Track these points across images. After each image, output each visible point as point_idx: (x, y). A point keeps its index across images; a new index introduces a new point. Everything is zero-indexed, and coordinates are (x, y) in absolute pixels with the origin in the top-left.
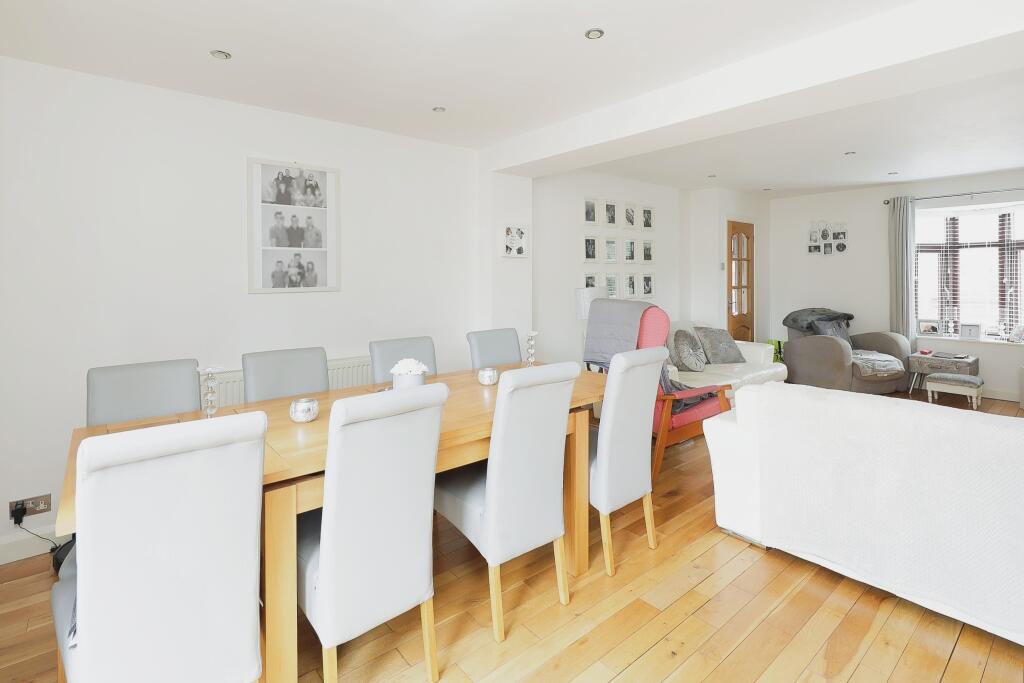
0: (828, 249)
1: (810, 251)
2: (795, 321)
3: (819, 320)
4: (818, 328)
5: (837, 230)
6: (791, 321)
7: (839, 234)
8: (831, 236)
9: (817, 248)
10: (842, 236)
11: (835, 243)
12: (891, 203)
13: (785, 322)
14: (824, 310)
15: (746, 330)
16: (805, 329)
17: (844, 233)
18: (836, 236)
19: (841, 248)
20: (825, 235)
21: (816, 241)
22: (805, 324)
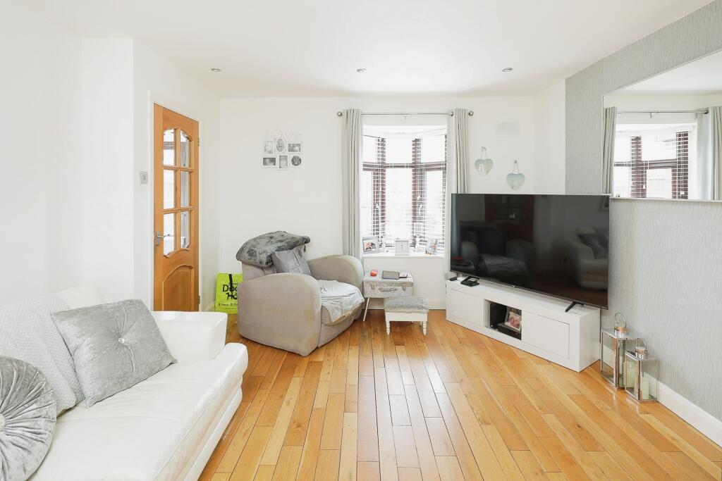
0: (284, 162)
1: (265, 163)
2: (252, 253)
3: (280, 249)
4: (279, 261)
5: (293, 141)
6: (247, 254)
7: (294, 146)
8: (286, 147)
9: (273, 160)
10: (297, 148)
11: (290, 156)
12: (345, 115)
13: (239, 256)
14: (283, 234)
15: (187, 270)
16: (264, 265)
17: (299, 145)
18: (291, 149)
19: (296, 161)
20: (280, 147)
21: (271, 152)
22: (264, 258)
